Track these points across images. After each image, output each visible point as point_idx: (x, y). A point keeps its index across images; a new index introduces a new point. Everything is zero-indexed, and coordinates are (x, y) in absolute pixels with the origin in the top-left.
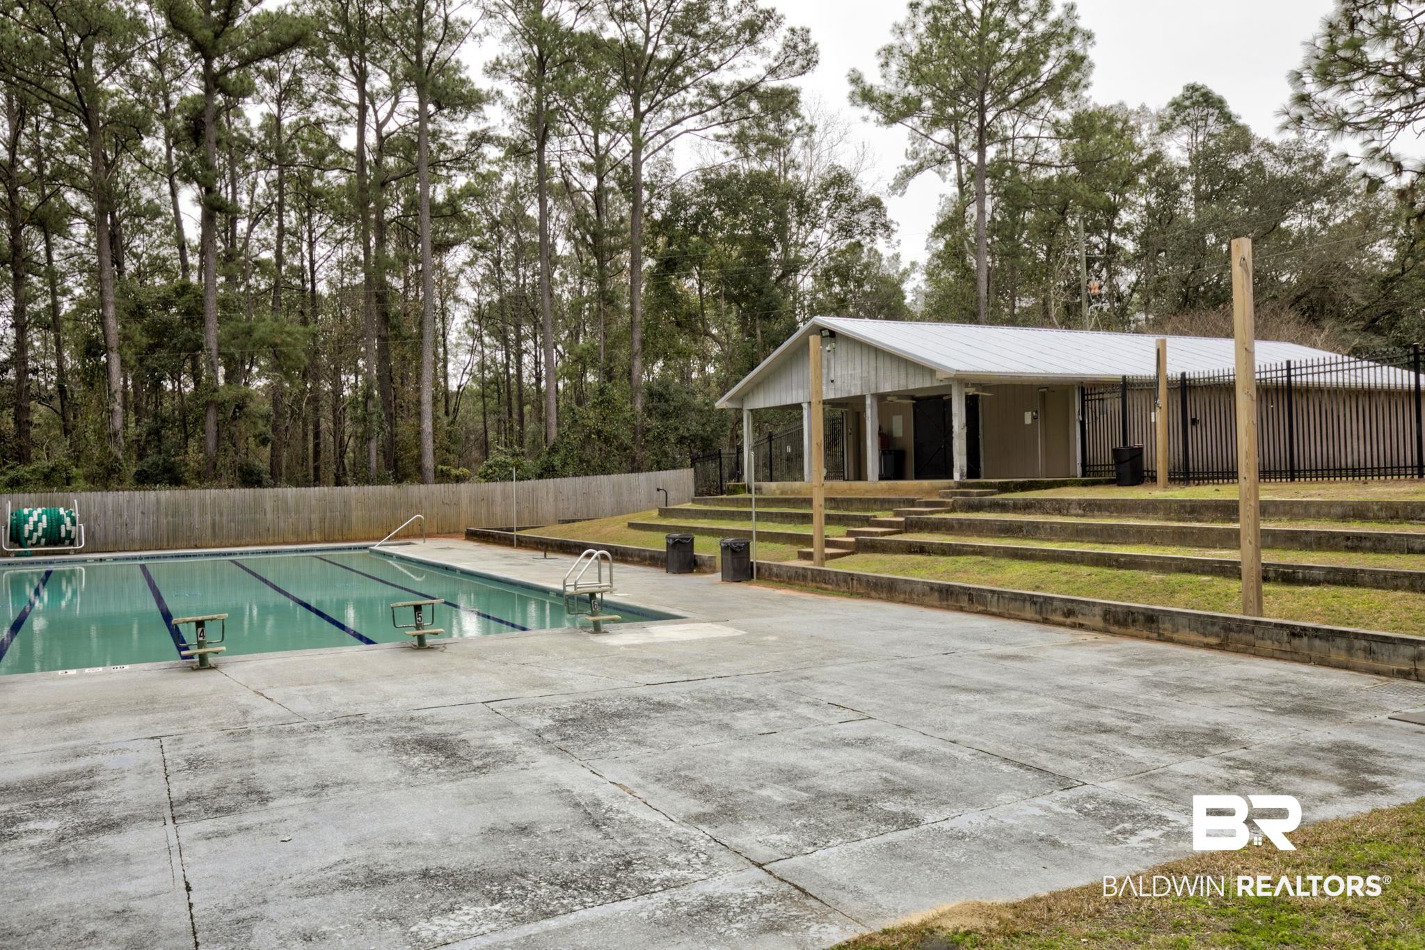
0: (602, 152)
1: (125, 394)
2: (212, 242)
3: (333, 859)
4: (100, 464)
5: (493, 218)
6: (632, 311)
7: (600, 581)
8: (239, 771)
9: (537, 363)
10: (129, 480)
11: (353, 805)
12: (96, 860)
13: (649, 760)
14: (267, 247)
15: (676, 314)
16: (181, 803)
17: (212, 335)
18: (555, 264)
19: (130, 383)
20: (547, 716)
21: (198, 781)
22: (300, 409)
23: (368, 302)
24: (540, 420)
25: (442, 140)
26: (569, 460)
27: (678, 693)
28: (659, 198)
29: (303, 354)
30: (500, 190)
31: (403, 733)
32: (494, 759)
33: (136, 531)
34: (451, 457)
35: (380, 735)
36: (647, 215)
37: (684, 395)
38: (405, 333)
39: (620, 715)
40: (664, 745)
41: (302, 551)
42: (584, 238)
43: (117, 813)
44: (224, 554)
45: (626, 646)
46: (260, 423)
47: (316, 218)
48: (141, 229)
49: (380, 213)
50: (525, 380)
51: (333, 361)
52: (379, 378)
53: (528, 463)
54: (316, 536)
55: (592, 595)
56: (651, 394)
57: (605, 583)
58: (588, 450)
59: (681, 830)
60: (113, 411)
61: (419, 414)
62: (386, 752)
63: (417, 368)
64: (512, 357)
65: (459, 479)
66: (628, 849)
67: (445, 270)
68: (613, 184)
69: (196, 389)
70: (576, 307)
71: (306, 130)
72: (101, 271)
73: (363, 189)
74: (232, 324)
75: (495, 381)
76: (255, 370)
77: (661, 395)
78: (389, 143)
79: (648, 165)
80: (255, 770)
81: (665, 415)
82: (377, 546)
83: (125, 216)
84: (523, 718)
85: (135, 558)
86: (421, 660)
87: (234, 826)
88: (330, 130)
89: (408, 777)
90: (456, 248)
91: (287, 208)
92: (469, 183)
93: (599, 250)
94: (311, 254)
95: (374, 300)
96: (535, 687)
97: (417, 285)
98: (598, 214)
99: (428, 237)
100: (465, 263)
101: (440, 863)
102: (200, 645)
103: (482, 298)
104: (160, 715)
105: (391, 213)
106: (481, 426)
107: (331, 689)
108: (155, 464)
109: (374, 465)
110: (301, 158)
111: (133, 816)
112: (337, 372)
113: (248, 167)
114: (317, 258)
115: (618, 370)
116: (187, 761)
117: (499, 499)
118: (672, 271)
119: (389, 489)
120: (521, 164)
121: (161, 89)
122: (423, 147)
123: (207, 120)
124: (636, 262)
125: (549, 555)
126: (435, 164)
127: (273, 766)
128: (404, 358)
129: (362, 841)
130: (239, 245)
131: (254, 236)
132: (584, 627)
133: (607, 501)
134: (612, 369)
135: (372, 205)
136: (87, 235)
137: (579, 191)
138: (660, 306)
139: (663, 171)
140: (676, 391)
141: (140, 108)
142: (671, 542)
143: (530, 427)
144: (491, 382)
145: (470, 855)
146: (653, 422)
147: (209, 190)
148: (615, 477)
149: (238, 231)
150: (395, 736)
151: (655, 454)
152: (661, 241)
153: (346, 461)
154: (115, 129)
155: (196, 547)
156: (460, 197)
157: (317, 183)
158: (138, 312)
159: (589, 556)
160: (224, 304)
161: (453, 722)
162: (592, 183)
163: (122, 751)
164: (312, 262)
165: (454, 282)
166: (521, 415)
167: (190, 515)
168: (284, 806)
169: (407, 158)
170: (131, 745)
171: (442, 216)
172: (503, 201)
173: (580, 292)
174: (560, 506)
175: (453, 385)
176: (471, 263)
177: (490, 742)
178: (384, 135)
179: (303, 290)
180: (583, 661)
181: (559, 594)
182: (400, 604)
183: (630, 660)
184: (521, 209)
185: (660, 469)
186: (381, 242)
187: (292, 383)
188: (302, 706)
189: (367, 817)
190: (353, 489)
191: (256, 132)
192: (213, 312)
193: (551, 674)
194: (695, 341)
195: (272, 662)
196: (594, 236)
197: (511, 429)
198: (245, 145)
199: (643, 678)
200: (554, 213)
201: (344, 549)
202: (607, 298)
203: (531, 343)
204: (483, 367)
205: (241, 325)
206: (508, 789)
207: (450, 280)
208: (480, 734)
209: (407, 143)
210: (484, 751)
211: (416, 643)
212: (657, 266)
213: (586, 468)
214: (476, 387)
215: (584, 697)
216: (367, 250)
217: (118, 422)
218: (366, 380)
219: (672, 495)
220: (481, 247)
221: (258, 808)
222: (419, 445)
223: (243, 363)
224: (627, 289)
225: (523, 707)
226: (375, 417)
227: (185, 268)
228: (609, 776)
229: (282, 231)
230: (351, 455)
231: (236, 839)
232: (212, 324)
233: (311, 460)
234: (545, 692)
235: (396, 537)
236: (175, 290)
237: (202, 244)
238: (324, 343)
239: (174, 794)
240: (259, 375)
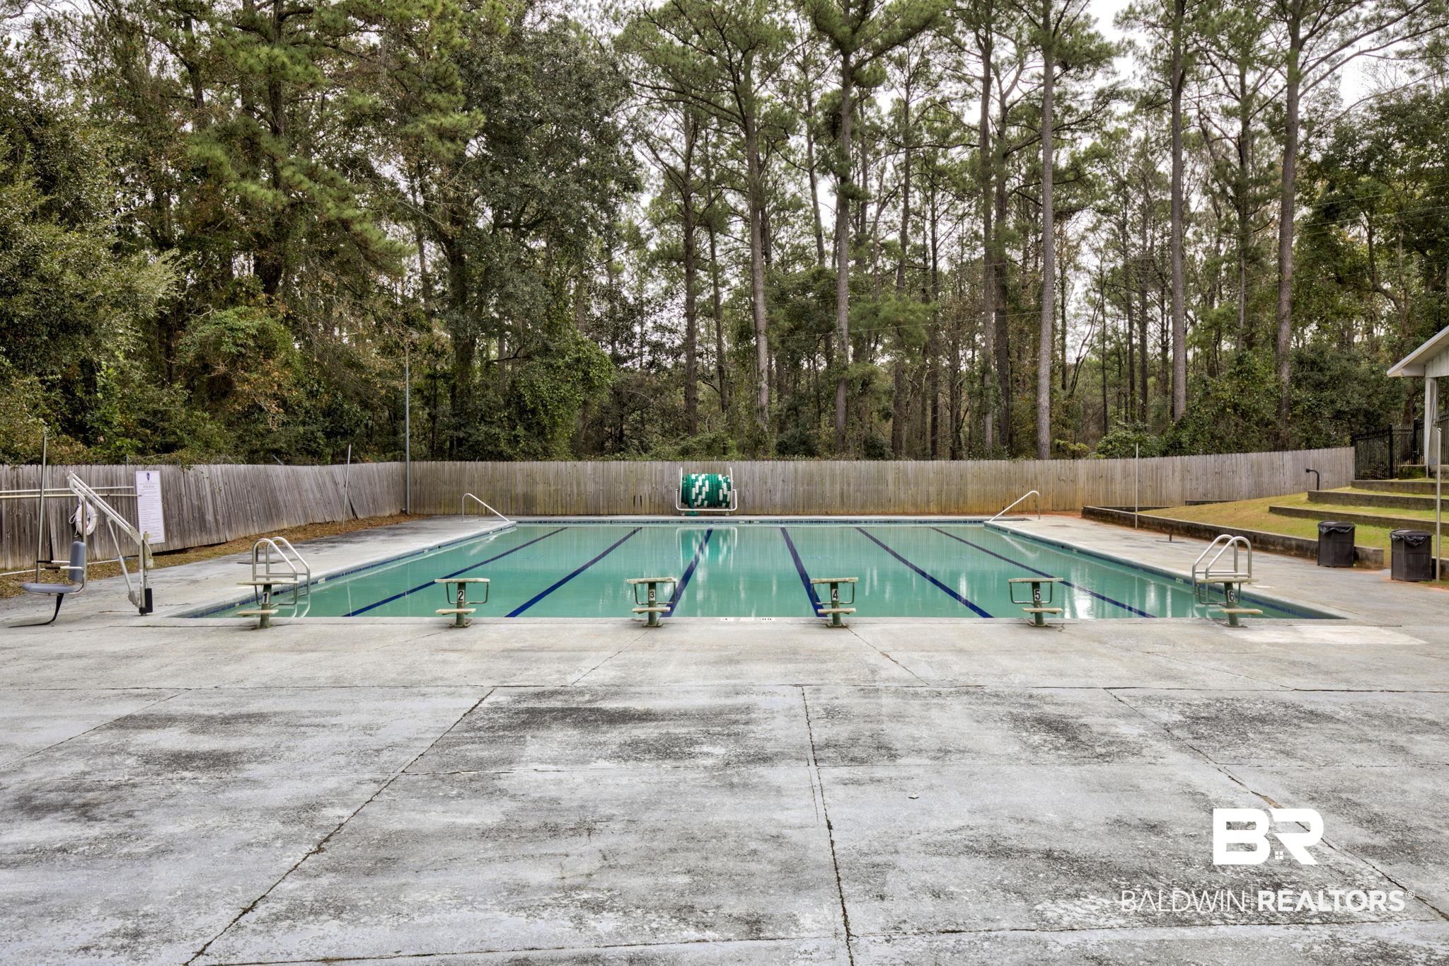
0: (1249, 92)
1: (770, 373)
2: (846, 228)
3: (957, 823)
4: (749, 437)
5: (1119, 179)
6: (1281, 269)
7: (1236, 570)
8: (870, 725)
9: (1164, 332)
10: (773, 452)
11: (975, 774)
12: (754, 787)
13: (1301, 774)
14: (891, 229)
15: (1336, 269)
16: (821, 748)
17: (844, 316)
18: (1188, 222)
19: (774, 362)
20: (1176, 710)
21: (835, 730)
22: (920, 384)
23: (986, 277)
24: (1166, 393)
25: (1067, 103)
26: (1199, 437)
27: (1335, 704)
28: (1320, 136)
29: (924, 331)
30: (1128, 148)
31: (1022, 710)
32: (1117, 749)
33: (778, 498)
34: (1068, 432)
35: (999, 708)
36: (1303, 158)
37: (1344, 363)
38: (1023, 305)
39: (1263, 720)
40: (1319, 760)
41: (920, 522)
42: (1224, 191)
43: (770, 748)
44: (851, 522)
45: (1269, 644)
46: (884, 398)
47: (938, 196)
48: (785, 221)
49: (1001, 185)
50: (1149, 351)
51: (952, 337)
52: (996, 352)
53: (1152, 438)
54: (933, 508)
55: (1228, 585)
56: (1301, 361)
57: (1242, 572)
58: (1222, 426)
59: (1342, 859)
60: (760, 389)
61: (1035, 389)
62: (1005, 726)
63: (1034, 340)
64: (1136, 326)
65: (1075, 455)
66: (1277, 869)
67: (1066, 239)
68: (1261, 126)
69: (828, 368)
70: (1212, 268)
71: (932, 110)
72: (753, 263)
73: (986, 162)
74: (861, 305)
75: (1116, 352)
76: (880, 347)
77: (1313, 363)
78: (1013, 113)
79: (1308, 99)
80: (884, 727)
81: (1319, 386)
82: (991, 520)
83: (773, 211)
84: (1149, 710)
85: (777, 522)
86: (1038, 638)
87: (867, 777)
88: (955, 107)
89: (1028, 754)
90: (1078, 214)
91: (912, 189)
92: (1095, 144)
93: (1240, 203)
94: (933, 233)
95: (994, 272)
96: (1161, 678)
97: (1037, 256)
98: (1242, 163)
99: (1049, 207)
100: (1087, 230)
101: (1063, 846)
102: (834, 604)
103: (1104, 265)
104: (801, 665)
105: (1014, 183)
106: (1099, 400)
107: (950, 657)
108: (793, 436)
109: (989, 439)
110: (927, 138)
111: (782, 753)
112: (955, 348)
113: (878, 153)
114: (938, 235)
115: (1261, 336)
116: (825, 710)
117: (1118, 476)
118: (1334, 220)
119: (1004, 464)
120: (1152, 117)
121: (805, 89)
122: (1047, 112)
123: (843, 113)
124: (1286, 212)
125: (1175, 538)
126: (1059, 128)
127: (899, 725)
128: (1021, 331)
129: (984, 810)
130: (869, 229)
131: (881, 219)
132: (1216, 618)
133: (1244, 481)
134: (1253, 335)
135: (994, 178)
136: (743, 232)
137: (1220, 138)
138: (1316, 261)
139: (1326, 104)
140: (1332, 357)
141: (787, 110)
142: (1324, 530)
143: (1154, 400)
144: (1112, 353)
145: (1095, 844)
146: (1304, 394)
147: (844, 180)
148: (1253, 456)
149: (868, 216)
150: (1014, 711)
151: (1305, 431)
152: (1319, 185)
153: (962, 435)
154: (767, 132)
155: (827, 514)
156: (1084, 160)
157: (941, 162)
158: (781, 298)
159: (1224, 541)
160: (854, 286)
161: (1074, 705)
162: (1236, 127)
163: (772, 694)
164: (934, 240)
165: (1076, 249)
166: (1144, 387)
167: (823, 484)
168: (910, 765)
169: (1030, 126)
170: (778, 689)
171: (1065, 182)
172: (1131, 159)
173: (1218, 250)
174: (1188, 486)
175: (1071, 357)
176: (1094, 229)
177: (1113, 730)
178: (1007, 105)
179: (926, 269)
180: (1217, 655)
181: (1187, 581)
182: (1018, 580)
183: (1274, 660)
184: (1151, 165)
185: (1309, 448)
186: (1002, 214)
187: (913, 360)
188: (924, 671)
189: (989, 787)
190: (970, 463)
191: (886, 119)
192: (844, 294)
193: (1182, 667)
194: (1361, 298)
195: (897, 626)
196: (1236, 187)
197: (1133, 402)
198: (877, 133)
199: (1291, 682)
200: (1189, 166)
201: (960, 522)
202: (1249, 256)
203: (1157, 310)
204: (1103, 337)
205: (869, 306)
206: (1135, 781)
207: (1070, 248)
208: (1102, 720)
209: (1031, 110)
210: (1107, 739)
211: (1033, 620)
212: (1314, 214)
213: (1218, 445)
214: (1095, 358)
215: (1220, 695)
216: (987, 223)
217: (764, 399)
218: (983, 355)
219: (1325, 477)
220: (1105, 211)
221: (887, 763)
222: (1035, 418)
223: (870, 342)
224: (1274, 244)
225: (1149, 698)
226: (991, 392)
227: (822, 254)
228: (1251, 786)
229: (907, 212)
230: (967, 429)
231: (870, 788)
232: (844, 306)
233: (929, 433)
234: (1172, 684)
235: (1011, 512)
236: (813, 276)
237: (837, 231)
238: (944, 319)
239: (815, 739)
240: (883, 352)
